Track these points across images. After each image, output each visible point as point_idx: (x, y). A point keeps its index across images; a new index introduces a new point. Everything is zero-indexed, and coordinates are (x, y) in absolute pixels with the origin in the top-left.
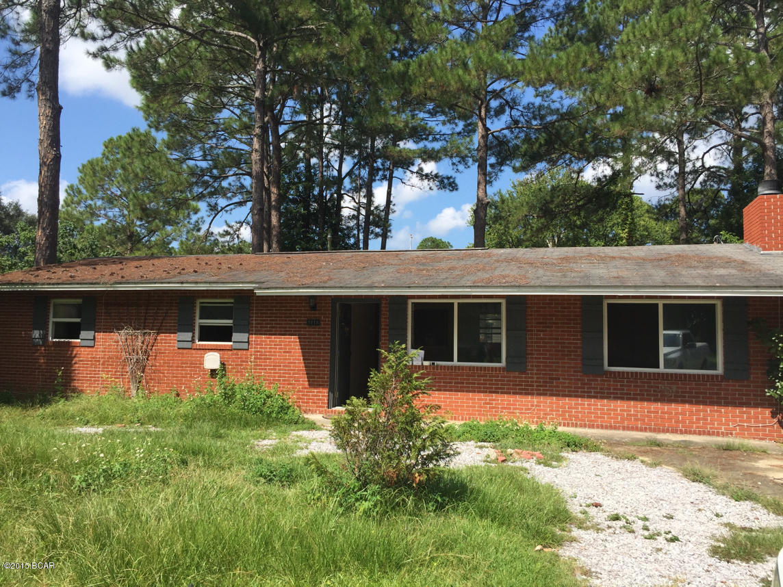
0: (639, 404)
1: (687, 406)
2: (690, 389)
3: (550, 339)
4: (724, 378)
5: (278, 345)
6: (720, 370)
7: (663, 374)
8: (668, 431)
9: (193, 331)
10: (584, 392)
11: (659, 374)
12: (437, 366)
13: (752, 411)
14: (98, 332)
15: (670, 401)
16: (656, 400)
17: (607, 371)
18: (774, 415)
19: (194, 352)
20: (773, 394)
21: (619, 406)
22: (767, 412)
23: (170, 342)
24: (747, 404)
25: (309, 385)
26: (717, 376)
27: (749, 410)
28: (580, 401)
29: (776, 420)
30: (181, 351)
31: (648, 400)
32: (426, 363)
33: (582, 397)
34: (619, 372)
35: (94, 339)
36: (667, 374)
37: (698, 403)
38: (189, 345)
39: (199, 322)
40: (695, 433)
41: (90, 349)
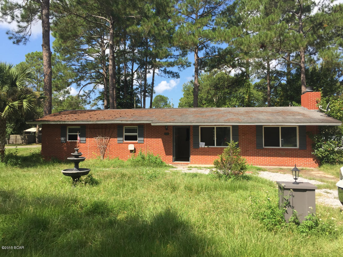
0: (274, 158)
1: (288, 158)
2: (289, 153)
3: (246, 138)
4: (299, 149)
5: (154, 141)
6: (298, 147)
7: (281, 149)
8: (283, 166)
9: (123, 137)
10: (257, 155)
11: (280, 148)
12: (210, 147)
13: (307, 159)
14: (87, 138)
15: (283, 157)
16: (279, 156)
17: (264, 148)
18: (314, 160)
19: (124, 144)
20: (314, 154)
21: (268, 158)
22: (312, 159)
23: (115, 141)
24: (306, 157)
25: (166, 154)
26: (297, 149)
27: (306, 159)
28: (256, 157)
29: (314, 161)
30: (119, 144)
31: (277, 156)
32: (206, 147)
33: (256, 156)
34: (268, 148)
35: (86, 140)
36: (282, 148)
37: (291, 157)
38: (122, 142)
39: (125, 134)
40: (290, 166)
41: (84, 144)
